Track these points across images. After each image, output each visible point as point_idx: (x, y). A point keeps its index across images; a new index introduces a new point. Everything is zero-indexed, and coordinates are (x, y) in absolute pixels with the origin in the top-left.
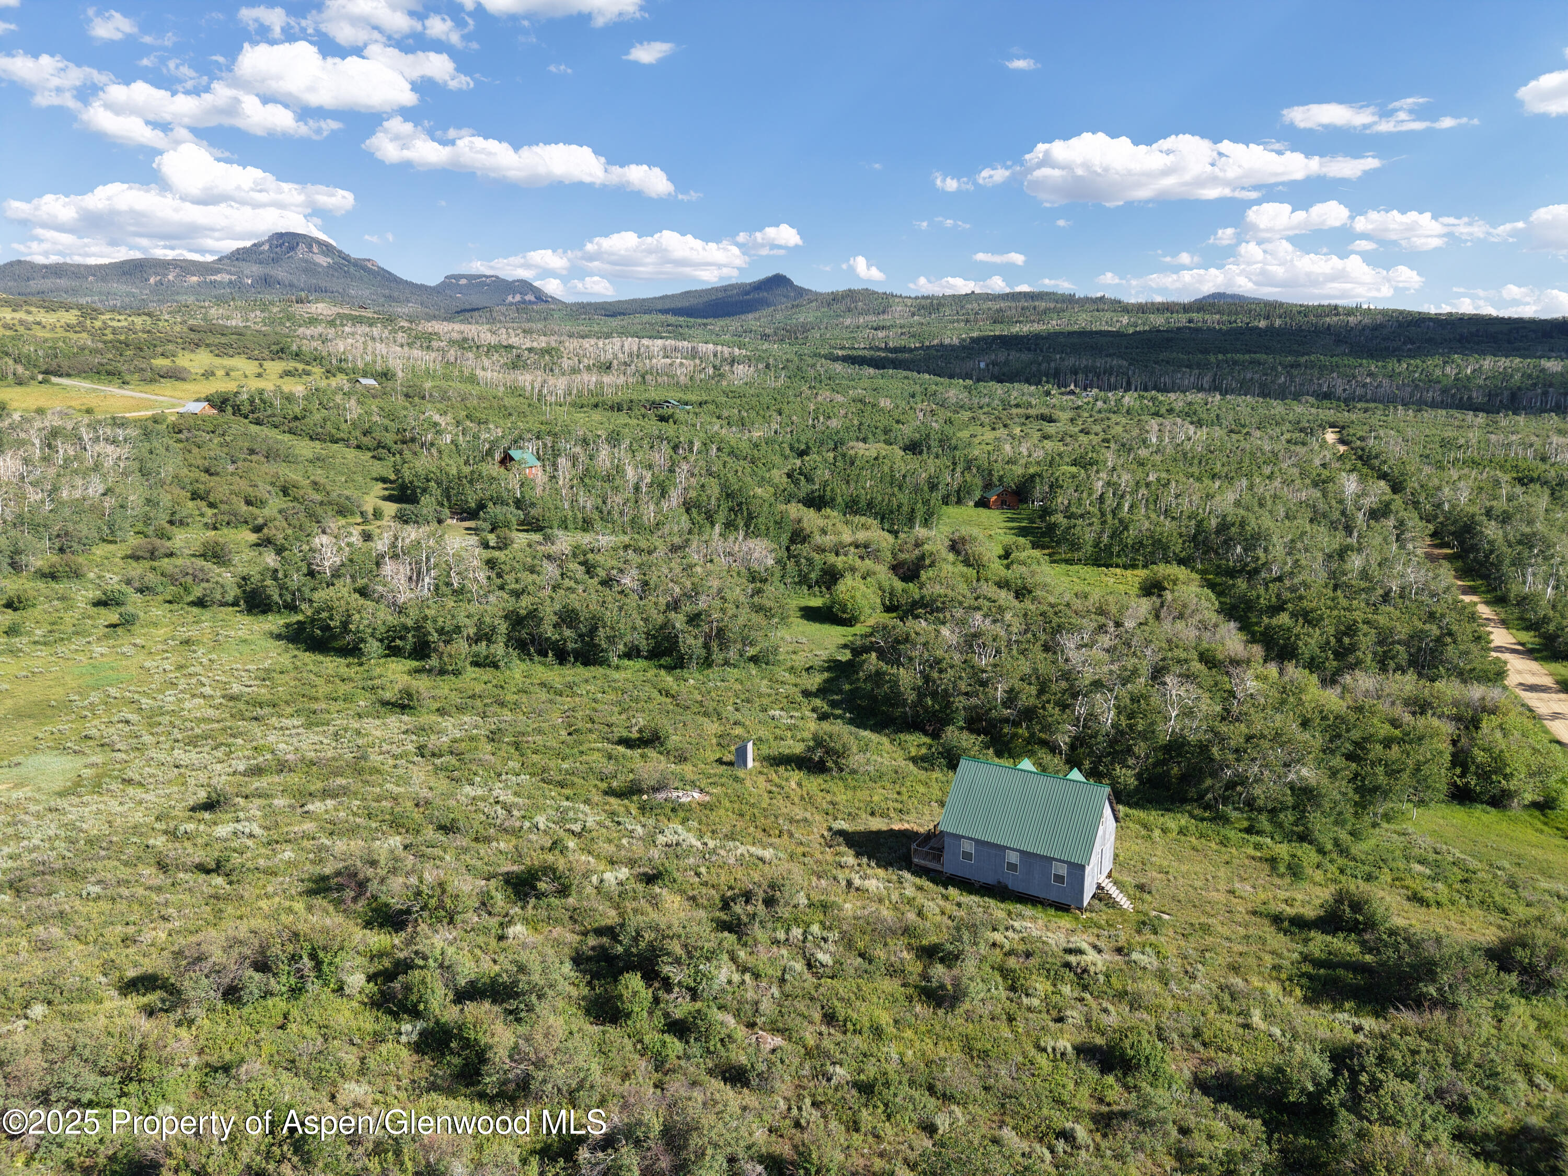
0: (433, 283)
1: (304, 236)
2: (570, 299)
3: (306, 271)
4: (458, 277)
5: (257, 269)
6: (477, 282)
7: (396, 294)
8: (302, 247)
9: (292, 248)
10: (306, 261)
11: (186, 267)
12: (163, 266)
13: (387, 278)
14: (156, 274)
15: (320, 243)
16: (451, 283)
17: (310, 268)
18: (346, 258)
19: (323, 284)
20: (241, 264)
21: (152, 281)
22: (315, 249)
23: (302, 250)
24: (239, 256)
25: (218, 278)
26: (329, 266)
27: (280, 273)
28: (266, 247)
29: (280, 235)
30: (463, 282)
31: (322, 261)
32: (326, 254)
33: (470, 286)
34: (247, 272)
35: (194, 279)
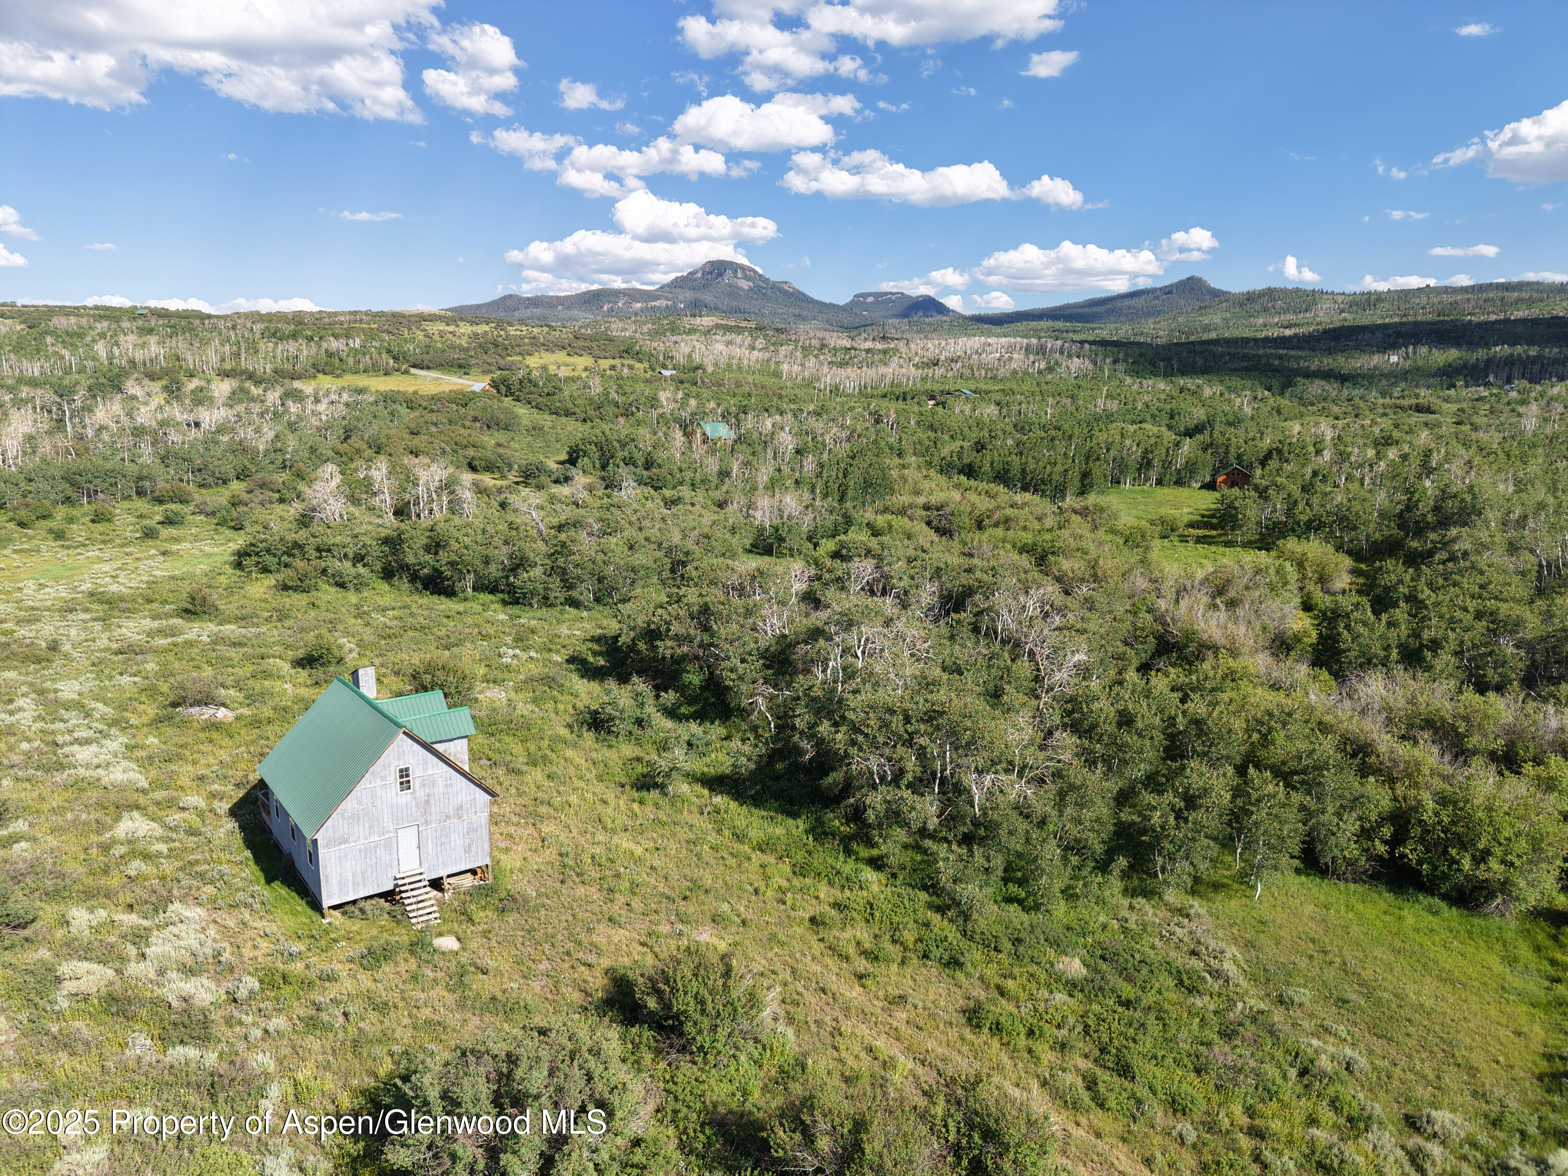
0: (841, 303)
1: (731, 263)
2: (968, 312)
3: (729, 295)
4: (865, 295)
5: (689, 295)
6: (882, 299)
7: (805, 313)
8: (729, 273)
9: (720, 275)
10: (730, 285)
11: (633, 295)
12: (617, 293)
13: (800, 299)
14: (609, 302)
15: (743, 268)
16: (859, 301)
17: (733, 292)
18: (767, 281)
19: (742, 306)
20: (678, 291)
21: (605, 308)
22: (739, 275)
23: (728, 277)
24: (678, 283)
25: (657, 303)
26: (750, 289)
27: (707, 297)
28: (699, 275)
29: (712, 263)
30: (870, 299)
31: (745, 284)
32: (747, 278)
33: (876, 303)
34: (681, 298)
35: (639, 305)
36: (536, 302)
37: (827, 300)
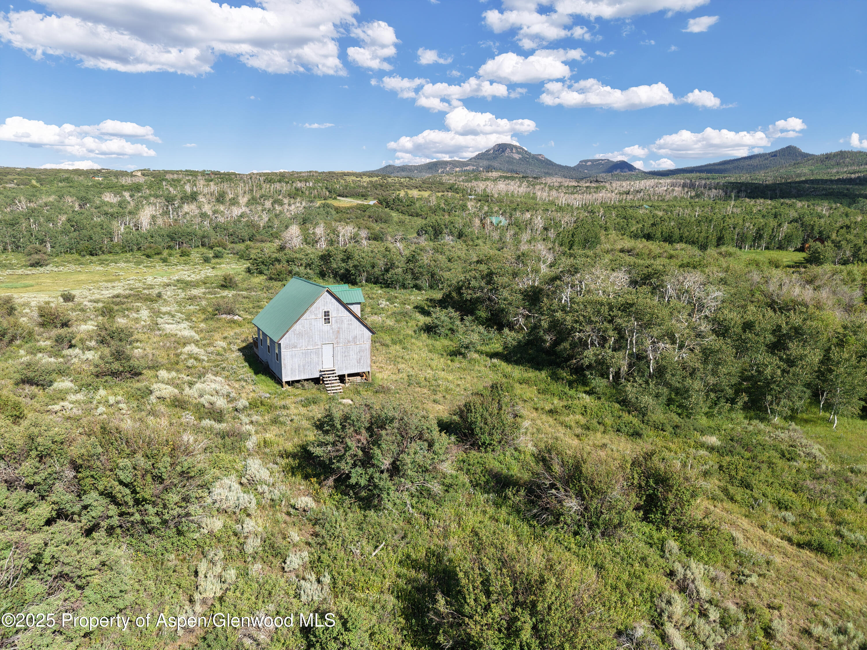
0: (572, 165)
1: (510, 145)
2: (647, 170)
3: (508, 162)
4: (586, 161)
5: (485, 163)
6: (596, 163)
8: (508, 150)
9: (503, 151)
10: (509, 157)
11: (454, 164)
12: (446, 163)
13: (548, 163)
14: (442, 168)
15: (516, 147)
16: (582, 165)
17: (510, 161)
18: (529, 154)
19: (515, 168)
20: (479, 161)
21: (439, 170)
22: (514, 151)
23: (507, 152)
24: (480, 157)
25: (468, 168)
26: (520, 159)
27: (496, 164)
28: (492, 152)
29: (499, 145)
30: (589, 163)
31: (517, 156)
32: (518, 153)
33: (592, 166)
34: (481, 164)
35: (458, 169)
36: (403, 169)
37: (564, 164)
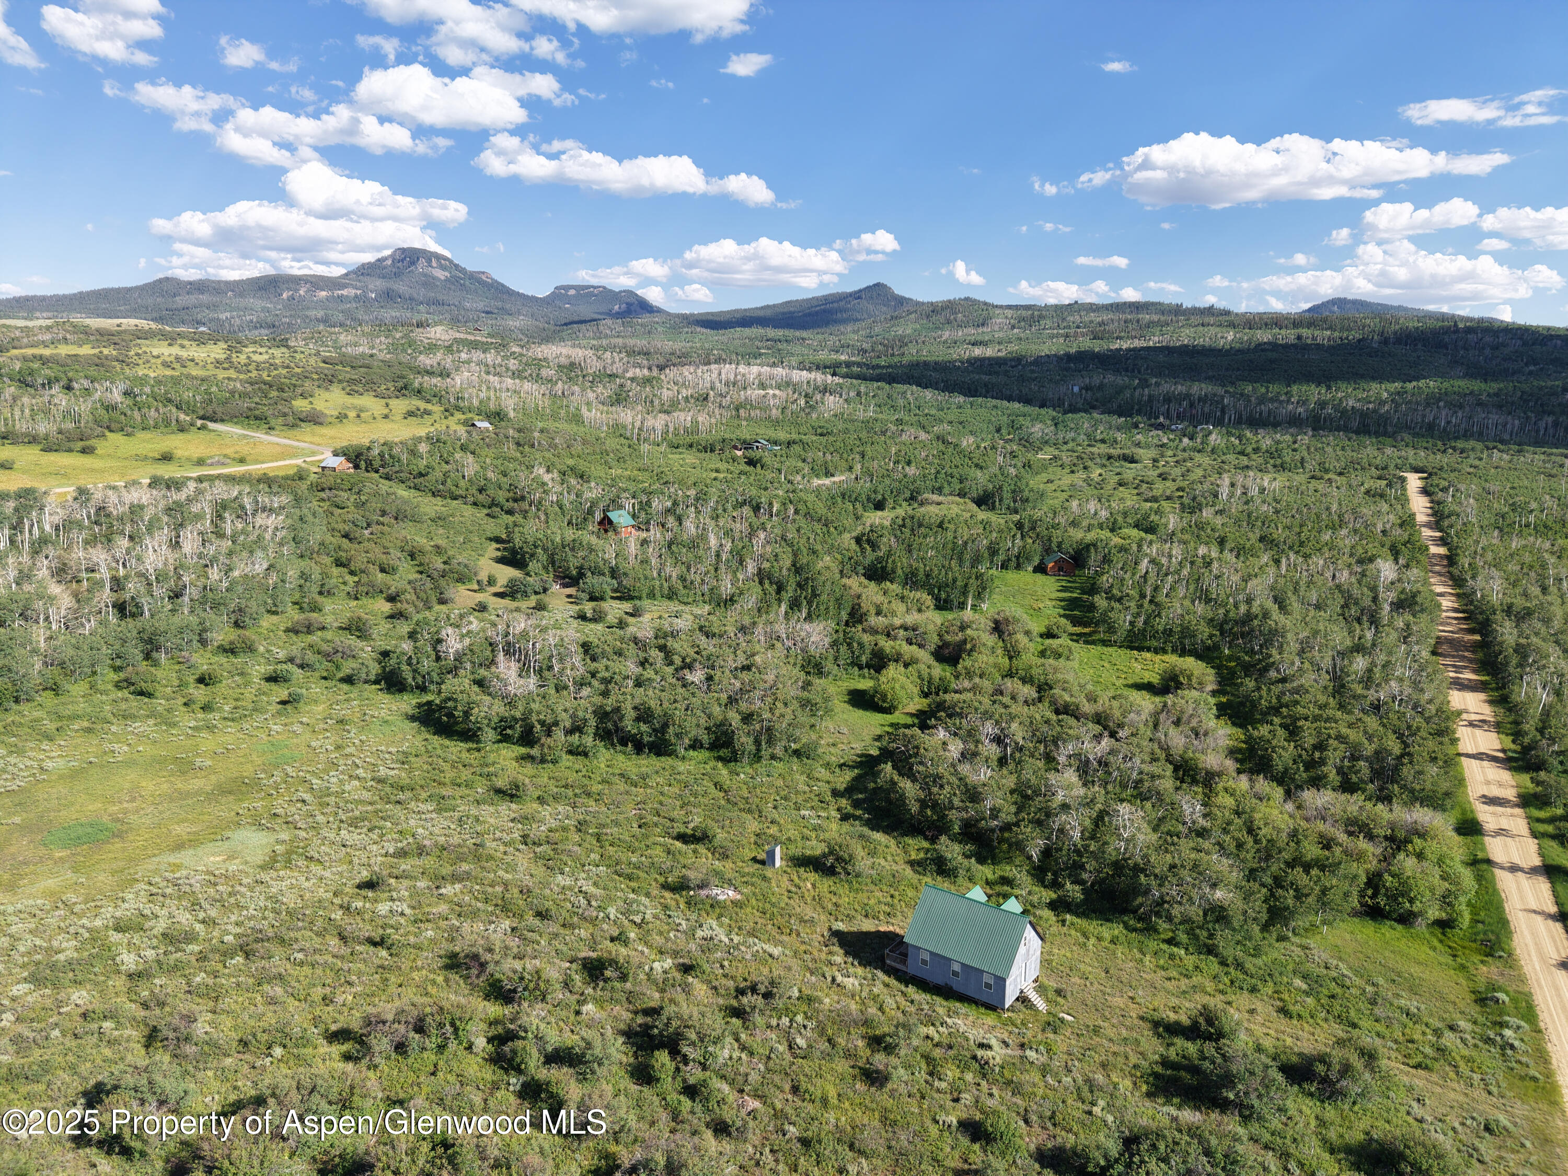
0: (542, 296)
1: (424, 251)
3: (425, 284)
4: (567, 288)
5: (380, 284)
6: (585, 293)
7: (508, 306)
8: (422, 262)
9: (413, 263)
10: (425, 275)
11: (316, 282)
12: (295, 281)
13: (500, 291)
14: (289, 289)
15: (438, 257)
16: (560, 294)
17: (429, 282)
18: (463, 270)
19: (440, 297)
20: (366, 279)
21: (285, 295)
22: (434, 264)
23: (422, 264)
24: (365, 271)
25: (345, 292)
26: (447, 280)
27: (401, 287)
28: (389, 262)
29: (403, 250)
30: (572, 292)
31: (441, 274)
32: (443, 268)
33: (578, 296)
34: (371, 286)
35: (324, 294)
36: (200, 287)
37: (530, 293)
